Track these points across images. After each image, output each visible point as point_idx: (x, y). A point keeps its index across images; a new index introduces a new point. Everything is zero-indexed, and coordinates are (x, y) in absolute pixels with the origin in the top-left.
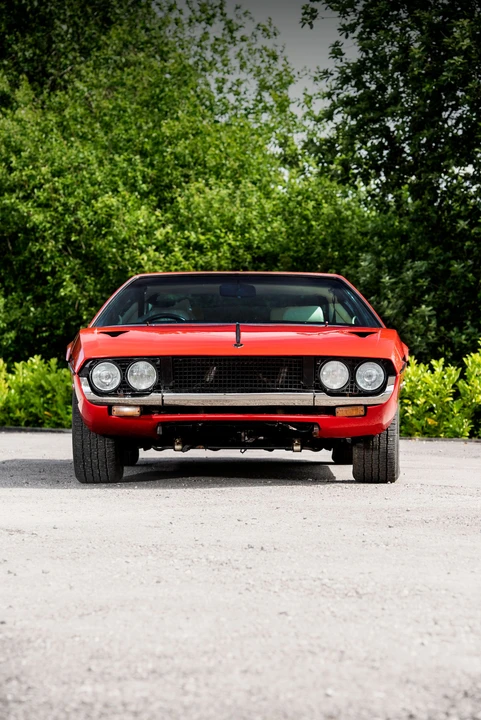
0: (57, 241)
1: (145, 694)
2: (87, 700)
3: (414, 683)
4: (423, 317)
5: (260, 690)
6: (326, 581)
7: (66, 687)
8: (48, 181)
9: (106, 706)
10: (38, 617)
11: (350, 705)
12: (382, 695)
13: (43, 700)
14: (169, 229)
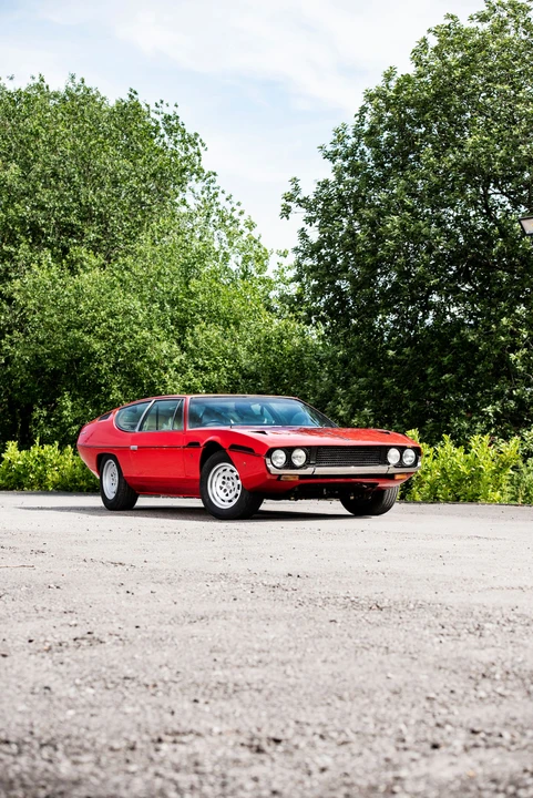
0: (109, 363)
1: (261, 677)
2: (222, 681)
3: (445, 669)
4: (365, 416)
5: (339, 674)
6: (353, 599)
7: (203, 673)
8: (105, 321)
9: (236, 685)
10: (160, 623)
11: (406, 684)
12: (426, 677)
13: (191, 681)
14: (183, 357)
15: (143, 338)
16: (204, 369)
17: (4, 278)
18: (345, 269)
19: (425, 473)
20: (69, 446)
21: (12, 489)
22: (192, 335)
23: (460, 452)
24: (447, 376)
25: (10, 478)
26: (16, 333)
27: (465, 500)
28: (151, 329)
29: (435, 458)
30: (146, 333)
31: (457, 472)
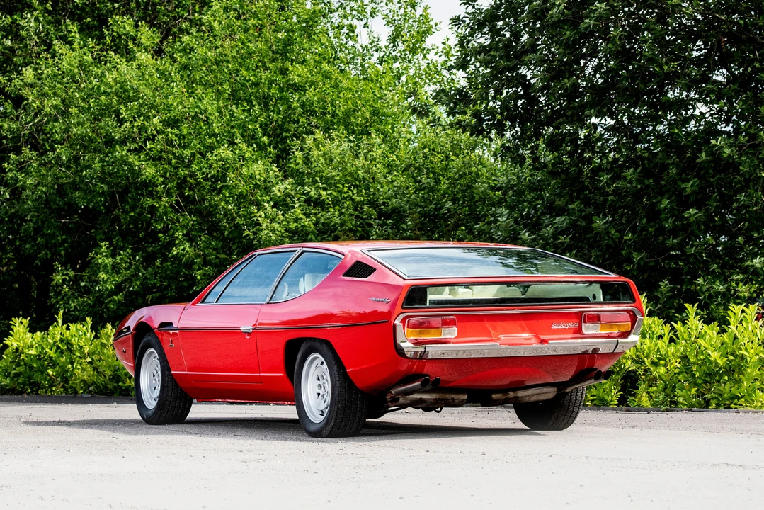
0: (170, 196)
8: (161, 132)
14: (287, 185)
15: (222, 159)
16: (319, 203)
17: (5, 64)
18: (533, 48)
19: (655, 364)
20: (109, 325)
21: (21, 393)
22: (302, 149)
23: (711, 331)
24: (692, 211)
25: (18, 375)
26: (26, 151)
27: (718, 405)
28: (232, 143)
29: (671, 340)
30: (225, 152)
31: (707, 361)
